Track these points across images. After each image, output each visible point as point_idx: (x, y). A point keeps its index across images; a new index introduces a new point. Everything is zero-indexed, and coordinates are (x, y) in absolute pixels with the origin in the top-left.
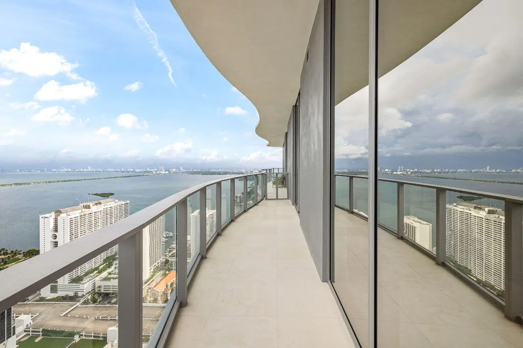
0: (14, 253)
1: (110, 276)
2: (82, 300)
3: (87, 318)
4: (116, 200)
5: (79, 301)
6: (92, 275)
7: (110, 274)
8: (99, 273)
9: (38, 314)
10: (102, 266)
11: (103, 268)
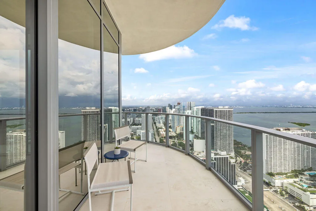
0: (245, 146)
1: (294, 184)
2: (273, 189)
3: (273, 203)
4: (303, 130)
5: (271, 188)
6: (281, 176)
7: (295, 182)
8: (286, 177)
9: (248, 182)
10: (290, 174)
11: (291, 175)
